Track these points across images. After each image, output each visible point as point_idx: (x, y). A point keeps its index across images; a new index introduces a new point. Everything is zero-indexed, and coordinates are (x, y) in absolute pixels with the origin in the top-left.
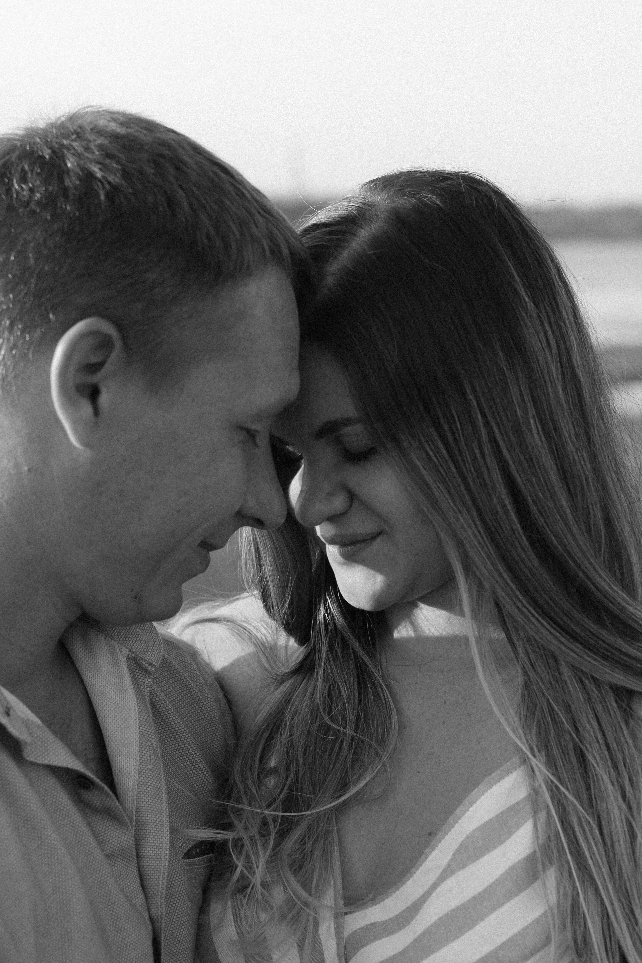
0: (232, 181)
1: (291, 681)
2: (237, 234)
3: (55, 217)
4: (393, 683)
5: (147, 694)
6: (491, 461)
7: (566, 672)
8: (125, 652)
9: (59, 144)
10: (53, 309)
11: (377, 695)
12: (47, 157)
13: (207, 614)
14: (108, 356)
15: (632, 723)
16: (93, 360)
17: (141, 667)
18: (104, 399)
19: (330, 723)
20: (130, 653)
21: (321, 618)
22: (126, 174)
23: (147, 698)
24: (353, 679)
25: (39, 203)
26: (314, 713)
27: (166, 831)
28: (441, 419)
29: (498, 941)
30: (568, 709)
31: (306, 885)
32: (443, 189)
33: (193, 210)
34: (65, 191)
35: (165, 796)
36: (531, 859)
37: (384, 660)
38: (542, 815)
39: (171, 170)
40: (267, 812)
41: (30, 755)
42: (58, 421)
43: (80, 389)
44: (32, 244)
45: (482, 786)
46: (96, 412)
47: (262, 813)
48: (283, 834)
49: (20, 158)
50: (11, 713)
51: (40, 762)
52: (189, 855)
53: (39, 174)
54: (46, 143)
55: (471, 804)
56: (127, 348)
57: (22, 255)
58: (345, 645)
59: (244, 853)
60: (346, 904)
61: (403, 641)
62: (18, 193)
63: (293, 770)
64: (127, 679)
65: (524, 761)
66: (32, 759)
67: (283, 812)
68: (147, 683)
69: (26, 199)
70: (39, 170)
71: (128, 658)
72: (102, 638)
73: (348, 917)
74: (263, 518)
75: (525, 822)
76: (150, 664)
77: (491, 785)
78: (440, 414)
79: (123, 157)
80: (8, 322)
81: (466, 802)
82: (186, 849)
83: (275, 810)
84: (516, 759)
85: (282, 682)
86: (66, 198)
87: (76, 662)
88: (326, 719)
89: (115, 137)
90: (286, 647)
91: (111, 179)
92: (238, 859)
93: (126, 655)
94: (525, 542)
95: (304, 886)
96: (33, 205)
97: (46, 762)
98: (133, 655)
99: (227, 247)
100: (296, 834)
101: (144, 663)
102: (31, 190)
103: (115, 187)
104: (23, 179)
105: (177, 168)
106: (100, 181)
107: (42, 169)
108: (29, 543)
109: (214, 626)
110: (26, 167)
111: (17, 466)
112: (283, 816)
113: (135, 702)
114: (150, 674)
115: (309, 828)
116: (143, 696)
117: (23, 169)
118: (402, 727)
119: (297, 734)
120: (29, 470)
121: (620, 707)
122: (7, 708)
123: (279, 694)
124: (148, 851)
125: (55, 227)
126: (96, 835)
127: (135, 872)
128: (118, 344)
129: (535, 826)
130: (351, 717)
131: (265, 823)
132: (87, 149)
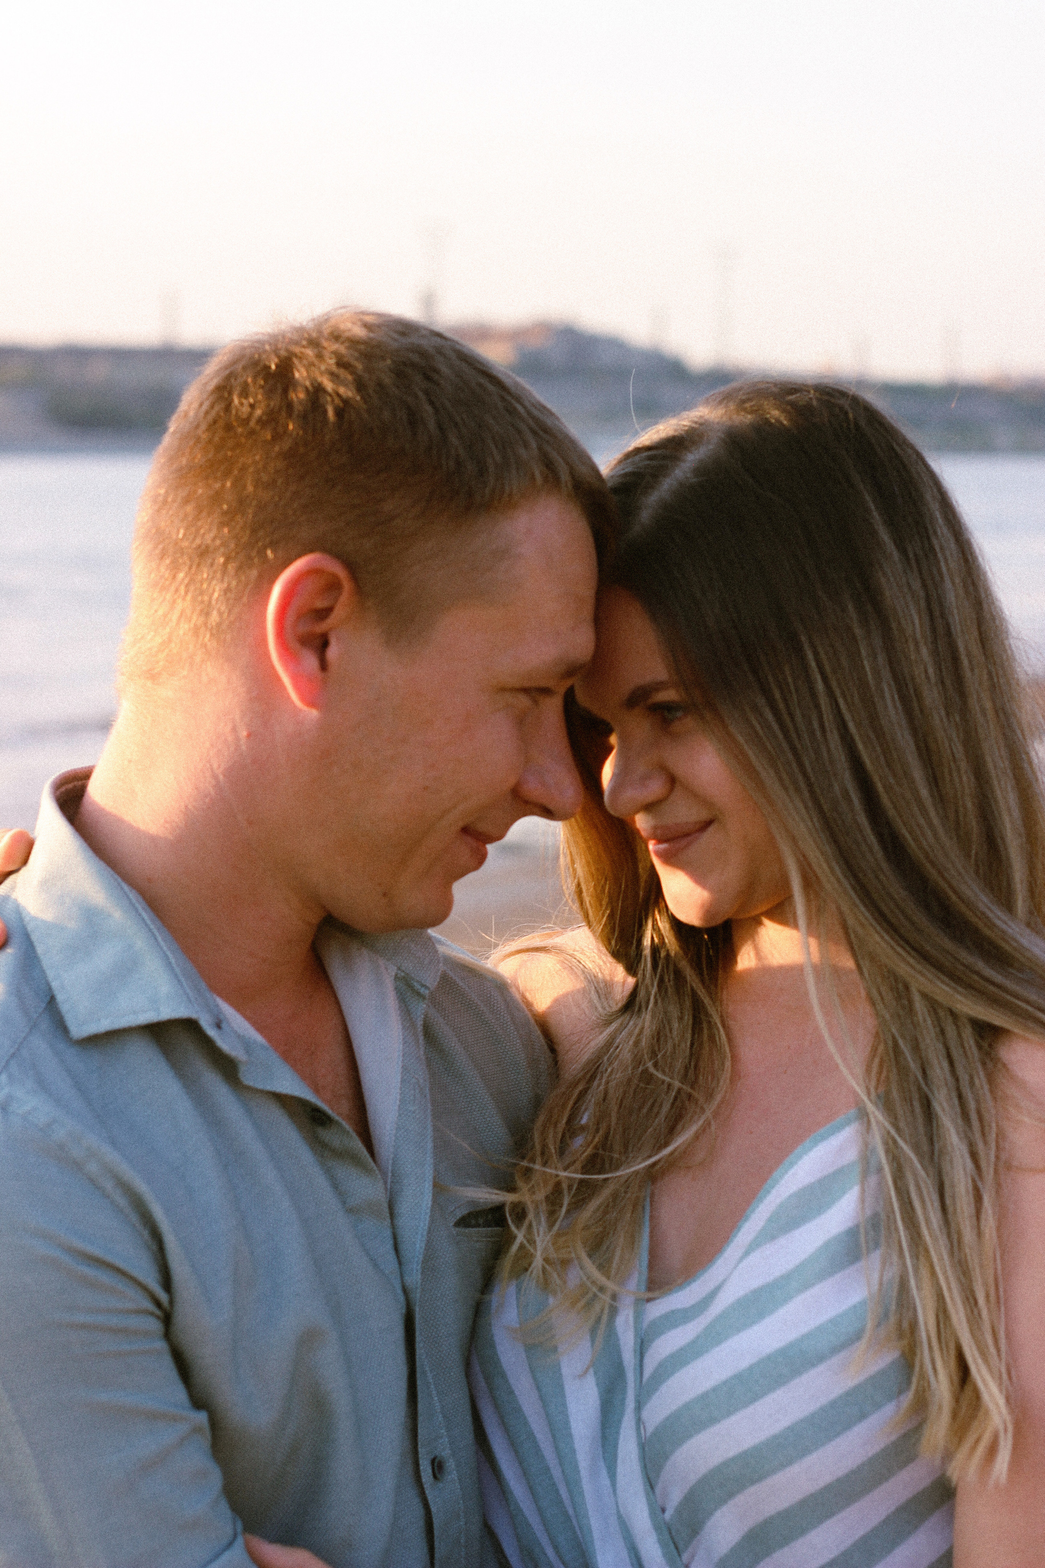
0: (503, 393)
1: (619, 1021)
2: (498, 458)
3: (277, 437)
4: (731, 1023)
5: (420, 1023)
6: (834, 739)
7: (919, 1004)
8: (393, 970)
9: (287, 350)
10: (273, 544)
11: (712, 1038)
12: (273, 367)
13: (537, 942)
14: (336, 600)
15: (990, 1065)
16: (320, 604)
17: (410, 987)
18: (332, 652)
19: (652, 1070)
20: (399, 972)
21: (647, 942)
22: (360, 386)
23: (420, 1028)
24: (688, 1019)
25: (259, 421)
26: (638, 1061)
27: (428, 1187)
28: (773, 686)
29: (804, 1329)
30: (916, 1048)
31: (604, 1267)
32: (792, 404)
33: (440, 427)
34: (290, 406)
35: (430, 1145)
36: (852, 1233)
37: (725, 997)
38: (873, 1180)
39: (418, 378)
40: (563, 1174)
41: (248, 1078)
42: (278, 679)
43: (305, 641)
44: (251, 470)
45: (807, 1143)
46: (324, 665)
47: (557, 1176)
48: (578, 1203)
49: (244, 368)
50: (224, 1025)
51: (260, 1086)
52: (464, 1222)
53: (262, 387)
54: (276, 351)
55: (792, 1165)
56: (359, 589)
57: (238, 483)
58: (678, 975)
59: (526, 1223)
60: (649, 1289)
61: (748, 972)
62: (237, 410)
63: (603, 1126)
64: (392, 1001)
65: (863, 1115)
66: (251, 1084)
67: (582, 1173)
68: (420, 1009)
69: (245, 416)
70: (262, 382)
71: (396, 978)
72: (365, 952)
73: (649, 1306)
74: (551, 807)
75: (850, 1188)
76: (423, 986)
77: (816, 1143)
78: (771, 679)
79: (359, 366)
80: (222, 560)
81: (786, 1162)
82: (459, 1214)
83: (575, 1172)
84: (853, 1112)
85: (608, 1023)
86: (290, 414)
87: (333, 980)
88: (650, 1065)
89: (353, 342)
90: (624, 983)
91: (342, 390)
92: (518, 1227)
93: (394, 974)
94: (872, 839)
95: (600, 1267)
96: (252, 423)
97: (269, 1088)
98: (403, 974)
99: (482, 471)
100: (594, 1204)
101: (415, 984)
102: (252, 406)
103: (346, 402)
104: (244, 394)
105: (428, 378)
106: (330, 395)
107: (266, 381)
108: (250, 823)
109: (542, 956)
110: (250, 380)
111: (234, 729)
112: (581, 1181)
113: (400, 1030)
114: (424, 998)
115: (615, 1196)
116: (413, 1025)
117: (246, 383)
118: (736, 1075)
119: (613, 1084)
120: (249, 735)
121: (980, 1047)
122: (218, 1018)
123: (602, 1038)
124: (404, 1207)
125: (277, 449)
126: (335, 1186)
127: (388, 1233)
128: (347, 585)
129: (863, 1191)
130: (679, 1065)
131: (557, 1190)
132: (320, 356)
